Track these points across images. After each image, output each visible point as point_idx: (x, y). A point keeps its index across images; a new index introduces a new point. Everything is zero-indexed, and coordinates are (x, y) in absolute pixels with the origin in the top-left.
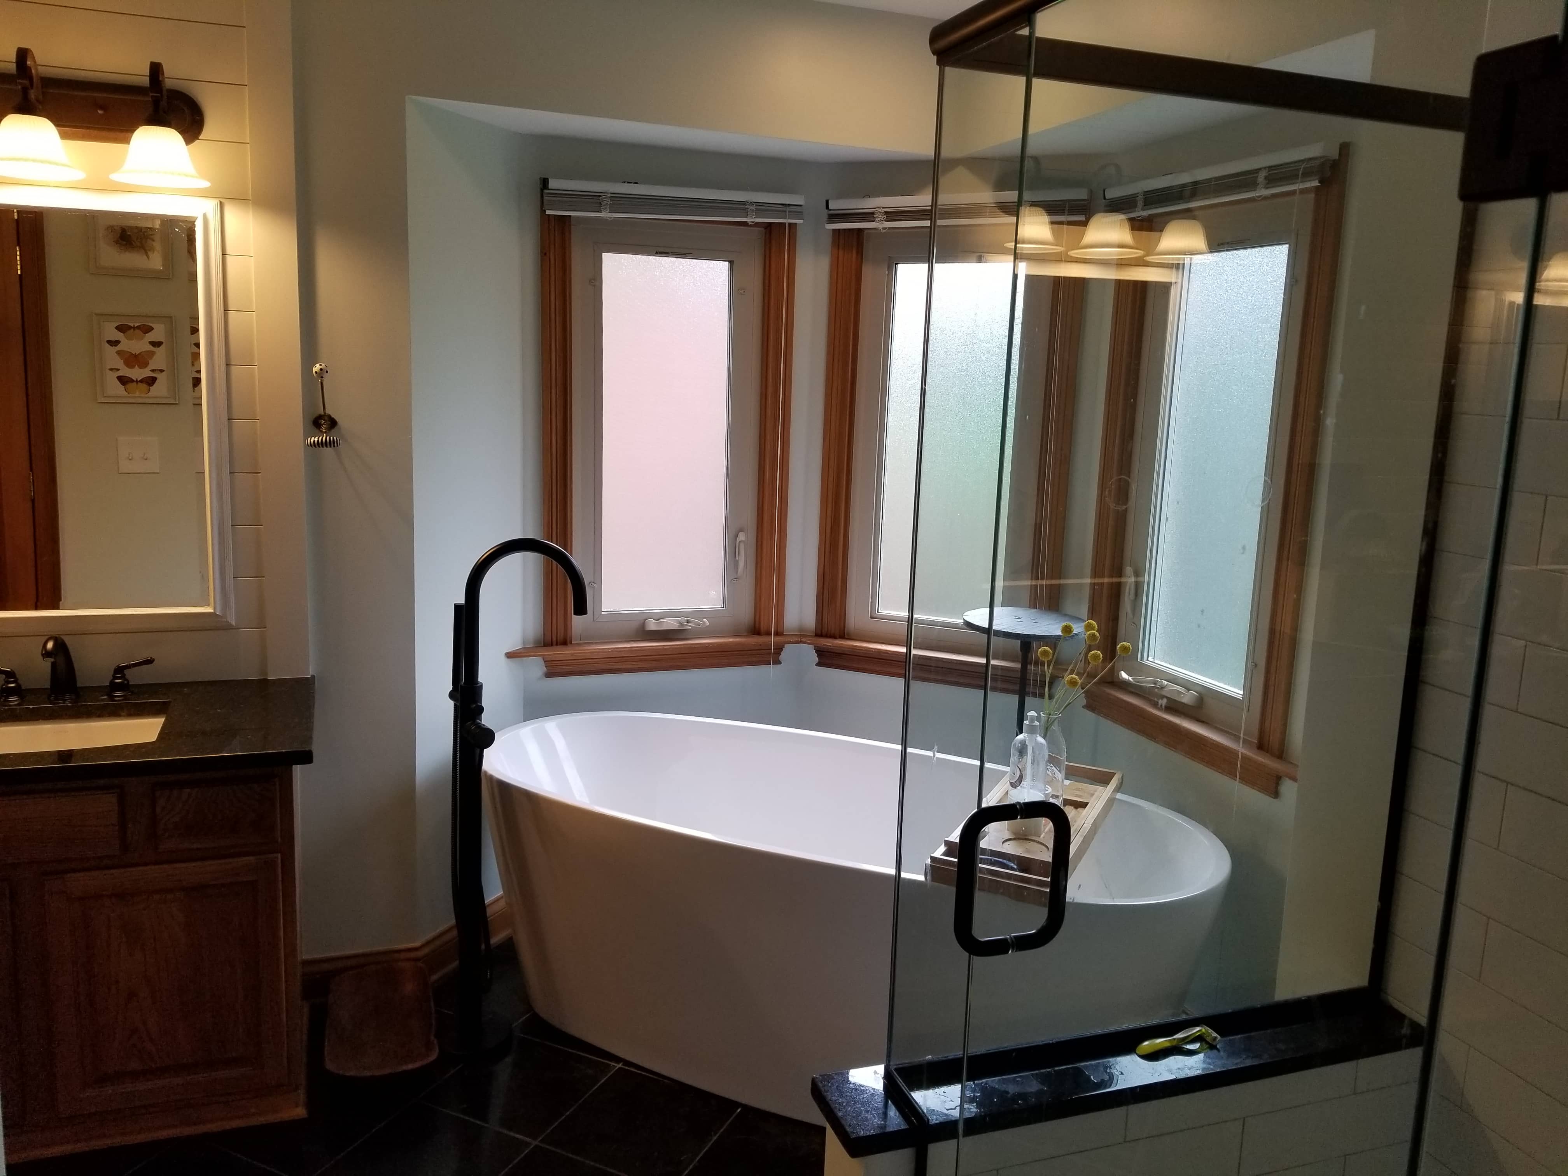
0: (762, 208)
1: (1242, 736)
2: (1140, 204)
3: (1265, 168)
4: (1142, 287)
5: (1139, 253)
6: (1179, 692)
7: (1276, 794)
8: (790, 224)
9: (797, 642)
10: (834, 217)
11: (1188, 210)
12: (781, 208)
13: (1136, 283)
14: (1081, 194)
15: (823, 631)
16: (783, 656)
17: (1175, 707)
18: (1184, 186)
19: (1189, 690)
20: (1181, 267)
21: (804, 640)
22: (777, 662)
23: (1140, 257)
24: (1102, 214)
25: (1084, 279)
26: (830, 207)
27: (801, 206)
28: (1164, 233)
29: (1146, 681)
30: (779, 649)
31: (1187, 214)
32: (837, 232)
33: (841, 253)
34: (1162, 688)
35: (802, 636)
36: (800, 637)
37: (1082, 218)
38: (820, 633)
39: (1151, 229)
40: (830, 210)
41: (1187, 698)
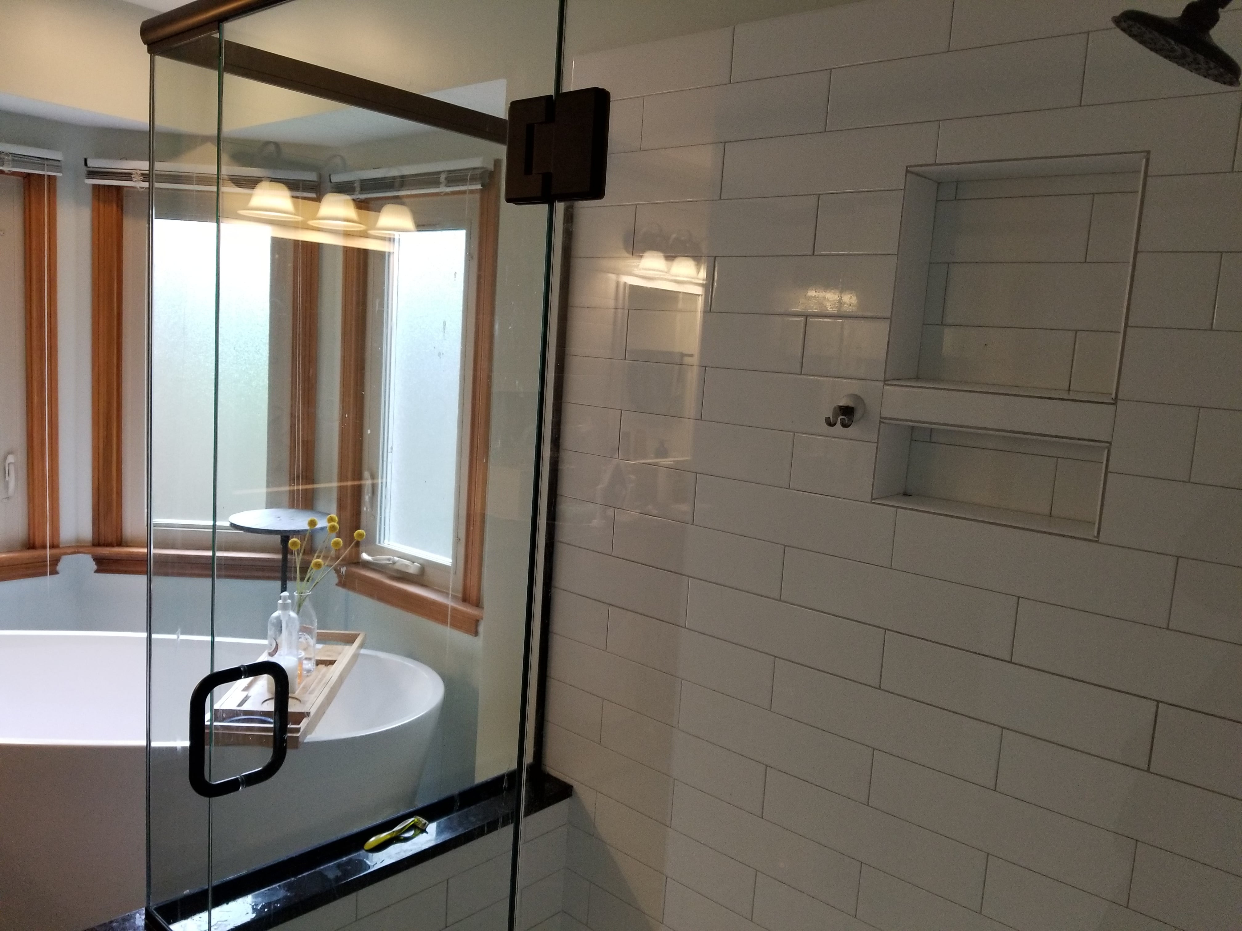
0: (17, 159)
1: (450, 592)
2: (358, 189)
3: (444, 171)
4: (364, 253)
5: (362, 227)
6: (407, 566)
7: (476, 633)
8: (49, 176)
9: (75, 553)
10: (93, 174)
11: (397, 197)
12: (40, 161)
13: (359, 250)
14: (311, 176)
15: (101, 541)
16: (60, 567)
17: (404, 577)
18: (394, 178)
19: (414, 563)
20: (392, 240)
21: (81, 550)
22: (54, 572)
23: (363, 231)
24: (331, 194)
25: (318, 244)
26: (89, 164)
27: (59, 161)
28: (381, 213)
29: (382, 559)
30: (55, 561)
31: (397, 200)
32: (96, 187)
33: (102, 206)
34: (394, 563)
35: (78, 547)
36: (77, 548)
37: (314, 195)
38: (97, 543)
39: (367, 209)
40: (89, 167)
41: (413, 569)
